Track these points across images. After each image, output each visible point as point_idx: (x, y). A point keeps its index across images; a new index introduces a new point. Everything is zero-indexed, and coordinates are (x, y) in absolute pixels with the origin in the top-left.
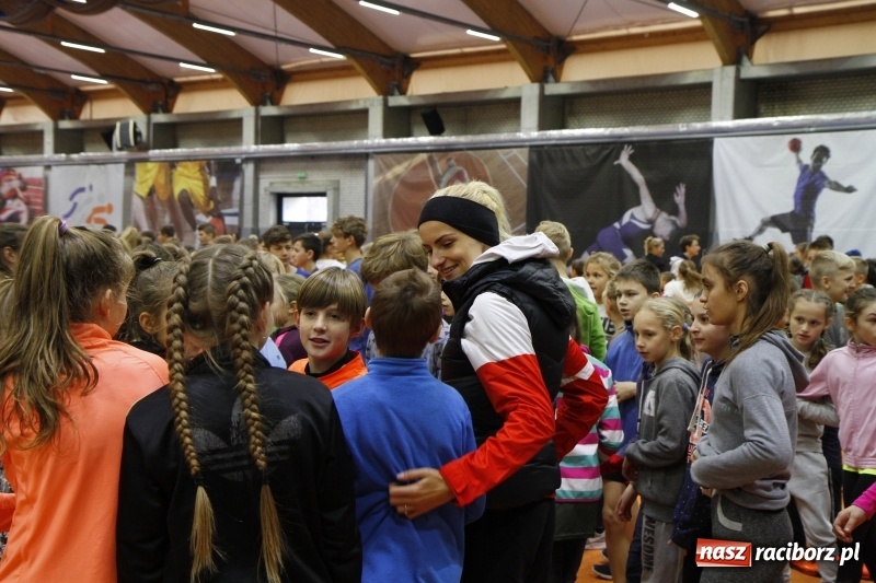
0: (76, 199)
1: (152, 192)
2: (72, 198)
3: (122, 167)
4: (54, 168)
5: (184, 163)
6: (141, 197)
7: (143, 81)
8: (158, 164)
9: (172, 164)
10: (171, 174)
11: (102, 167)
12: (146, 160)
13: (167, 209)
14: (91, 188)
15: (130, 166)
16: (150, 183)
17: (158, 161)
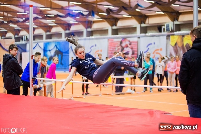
0: (149, 47)
1: (176, 44)
2: (147, 46)
3: (165, 37)
4: (141, 38)
5: (187, 36)
6: (172, 46)
7: (172, 12)
8: (178, 36)
9: (183, 36)
10: (183, 39)
11: (158, 37)
12: (174, 35)
13: (181, 49)
14: (154, 43)
15: (168, 36)
16: (175, 42)
17: (178, 35)
